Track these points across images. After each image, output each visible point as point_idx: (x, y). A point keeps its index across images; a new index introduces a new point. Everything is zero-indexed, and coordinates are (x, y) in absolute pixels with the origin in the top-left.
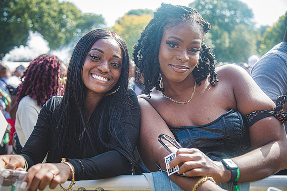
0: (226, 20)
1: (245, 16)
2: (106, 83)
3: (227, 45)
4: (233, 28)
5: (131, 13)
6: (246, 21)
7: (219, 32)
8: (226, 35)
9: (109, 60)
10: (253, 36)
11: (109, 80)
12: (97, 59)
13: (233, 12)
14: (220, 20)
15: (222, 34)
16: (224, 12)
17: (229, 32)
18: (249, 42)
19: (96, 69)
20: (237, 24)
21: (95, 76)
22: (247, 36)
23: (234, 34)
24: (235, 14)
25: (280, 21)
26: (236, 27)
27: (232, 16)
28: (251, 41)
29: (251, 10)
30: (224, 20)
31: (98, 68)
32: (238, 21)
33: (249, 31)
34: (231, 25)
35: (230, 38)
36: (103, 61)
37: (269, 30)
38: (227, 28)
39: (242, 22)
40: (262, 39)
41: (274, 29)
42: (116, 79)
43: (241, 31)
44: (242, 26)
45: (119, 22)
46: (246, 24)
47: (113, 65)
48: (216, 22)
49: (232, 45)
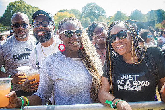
4: (99, 17)
5: (61, 11)
6: (103, 15)
10: (106, 20)
13: (98, 11)
15: (94, 19)
16: (95, 11)
24: (99, 12)
25: (115, 15)
29: (105, 11)
30: (95, 14)
32: (100, 14)
40: (109, 21)
41: (113, 18)
45: (56, 15)
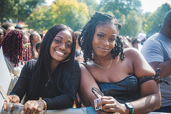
0: (125, 7)
1: (136, 5)
2: (63, 56)
3: (124, 23)
4: (129, 13)
6: (137, 9)
7: (120, 14)
8: (124, 16)
9: (66, 43)
10: (141, 18)
11: (64, 54)
12: (59, 42)
14: (121, 7)
15: (121, 16)
16: (123, 2)
17: (126, 15)
18: (138, 22)
19: (58, 48)
20: (131, 10)
21: (57, 52)
22: (137, 18)
23: (128, 16)
24: (130, 3)
25: (158, 10)
26: (131, 12)
27: (128, 4)
28: (139, 21)
29: (140, 2)
30: (123, 7)
31: (60, 47)
32: (132, 8)
33: (138, 15)
34: (127, 10)
35: (126, 18)
36: (62, 44)
37: (150, 15)
38: (125, 12)
39: (134, 9)
40: (146, 21)
41: (154, 15)
42: (69, 54)
43: (133, 15)
44: (134, 12)
45: (55, 3)
46: (136, 10)
47: (67, 46)
48: (118, 8)
49: (127, 23)
